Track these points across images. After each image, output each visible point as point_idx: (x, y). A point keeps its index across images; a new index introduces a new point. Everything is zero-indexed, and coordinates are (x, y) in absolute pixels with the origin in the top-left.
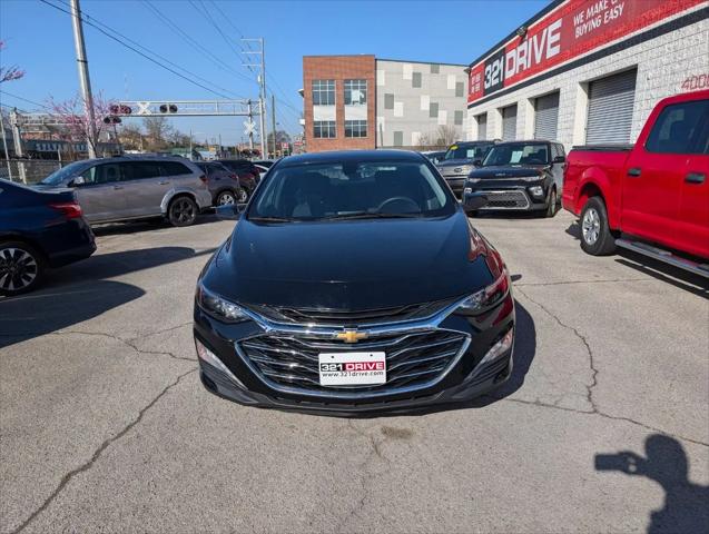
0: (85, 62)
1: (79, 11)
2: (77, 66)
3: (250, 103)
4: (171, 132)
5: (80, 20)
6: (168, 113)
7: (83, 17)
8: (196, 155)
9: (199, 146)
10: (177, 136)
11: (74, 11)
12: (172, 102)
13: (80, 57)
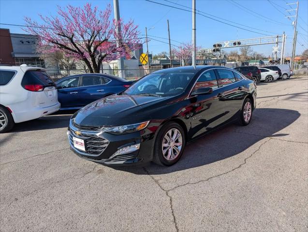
0: (195, 29)
1: (195, 10)
2: (192, 32)
3: (277, 37)
4: (252, 53)
5: (195, 13)
6: (237, 45)
7: (197, 12)
8: (262, 63)
9: (263, 59)
10: (254, 54)
11: (193, 10)
12: (239, 41)
13: (193, 28)
